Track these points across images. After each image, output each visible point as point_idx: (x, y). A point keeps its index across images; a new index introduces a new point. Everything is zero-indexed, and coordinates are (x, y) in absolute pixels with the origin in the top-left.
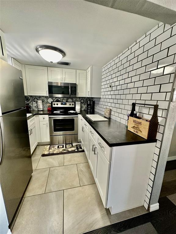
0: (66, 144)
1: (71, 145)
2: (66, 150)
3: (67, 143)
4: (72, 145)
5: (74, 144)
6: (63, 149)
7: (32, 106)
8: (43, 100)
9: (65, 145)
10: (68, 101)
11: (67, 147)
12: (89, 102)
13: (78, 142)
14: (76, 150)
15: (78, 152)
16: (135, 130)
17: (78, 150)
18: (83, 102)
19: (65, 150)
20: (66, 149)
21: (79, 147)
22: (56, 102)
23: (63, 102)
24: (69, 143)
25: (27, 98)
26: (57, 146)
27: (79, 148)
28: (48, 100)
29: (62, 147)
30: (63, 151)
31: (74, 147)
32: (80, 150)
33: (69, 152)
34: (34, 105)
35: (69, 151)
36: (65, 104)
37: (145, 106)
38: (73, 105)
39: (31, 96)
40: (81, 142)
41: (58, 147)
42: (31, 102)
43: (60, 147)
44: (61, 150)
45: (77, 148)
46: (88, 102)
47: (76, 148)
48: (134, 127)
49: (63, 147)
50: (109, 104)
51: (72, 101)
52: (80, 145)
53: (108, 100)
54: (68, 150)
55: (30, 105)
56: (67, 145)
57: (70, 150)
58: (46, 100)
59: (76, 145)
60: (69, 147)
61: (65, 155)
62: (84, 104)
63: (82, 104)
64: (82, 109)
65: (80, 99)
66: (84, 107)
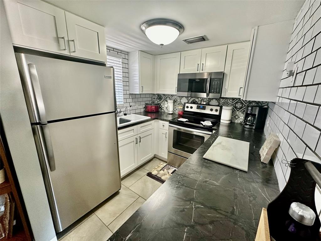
7: (163, 106)
8: (176, 100)
10: (211, 103)
18: (241, 108)
22: (191, 103)
23: (201, 104)
25: (160, 96)
28: (181, 101)
34: (165, 106)
36: (204, 108)
38: (216, 110)
39: (164, 95)
41: (173, 172)
42: (162, 102)
46: (247, 109)
51: (217, 104)
55: (162, 105)
58: (179, 100)
62: (242, 111)
63: (238, 111)
64: (236, 120)
65: (233, 101)
66: (240, 117)
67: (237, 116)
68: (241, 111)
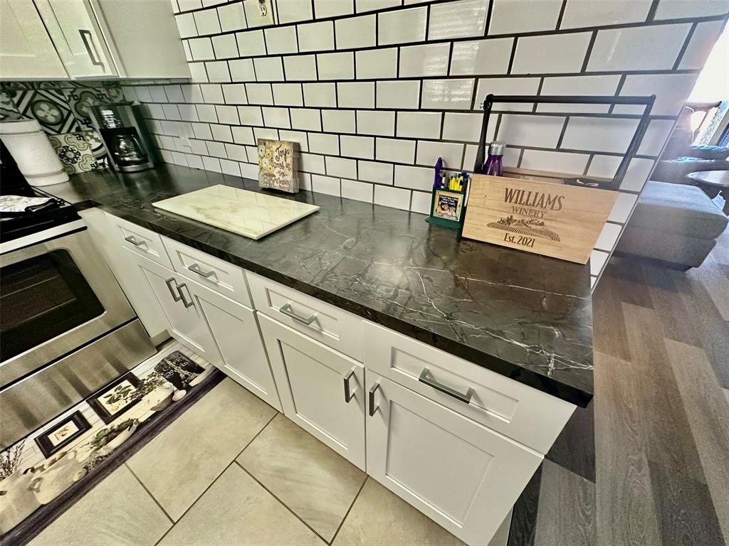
0: (92, 399)
1: (126, 383)
2: (120, 430)
3: (91, 388)
4: (135, 381)
5: (144, 369)
6: (89, 436)
9: (85, 408)
11: (112, 409)
12: (107, 113)
13: (159, 348)
14: (180, 395)
15: (195, 396)
16: (511, 234)
17: (188, 388)
18: (63, 121)
19: (111, 436)
20: (116, 423)
21: (178, 370)
24: (102, 382)
26: (30, 442)
27: (183, 373)
29: (72, 428)
30: (103, 452)
31: (151, 386)
32: (197, 380)
33: (147, 431)
35: (141, 425)
37: (542, 107)
40: (171, 339)
41: (46, 447)
43: (55, 439)
44: (82, 451)
45: (177, 381)
46: (100, 118)
47: (168, 384)
48: (510, 220)
49: (84, 425)
50: (277, 118)
52: (180, 359)
53: (260, 94)
54: (129, 424)
56: (103, 400)
57: (142, 412)
59: (161, 368)
60: (122, 404)
61: (135, 461)
62: (73, 130)
63: (59, 132)
64: (76, 165)
65: (16, 100)
66: (82, 153)
67: (67, 150)
68: (68, 132)
